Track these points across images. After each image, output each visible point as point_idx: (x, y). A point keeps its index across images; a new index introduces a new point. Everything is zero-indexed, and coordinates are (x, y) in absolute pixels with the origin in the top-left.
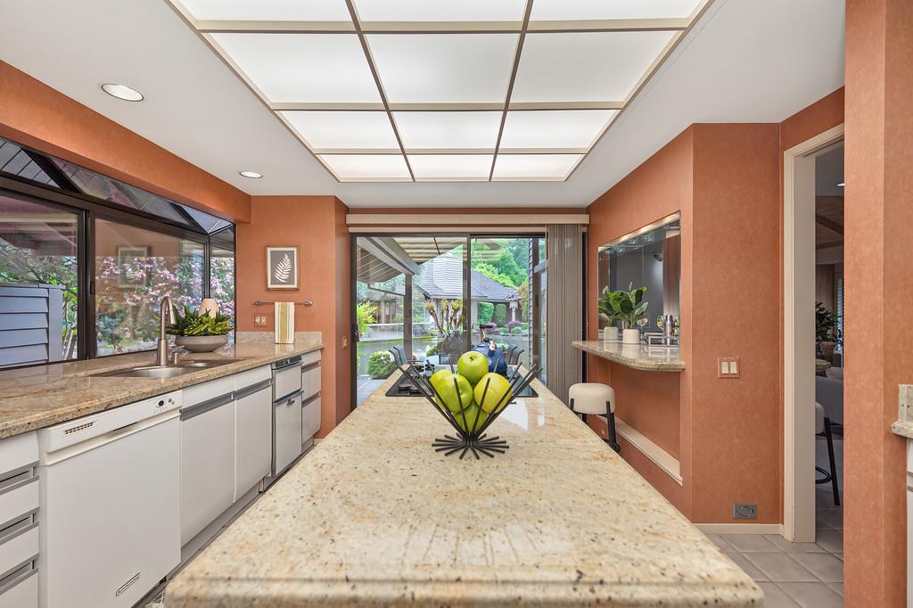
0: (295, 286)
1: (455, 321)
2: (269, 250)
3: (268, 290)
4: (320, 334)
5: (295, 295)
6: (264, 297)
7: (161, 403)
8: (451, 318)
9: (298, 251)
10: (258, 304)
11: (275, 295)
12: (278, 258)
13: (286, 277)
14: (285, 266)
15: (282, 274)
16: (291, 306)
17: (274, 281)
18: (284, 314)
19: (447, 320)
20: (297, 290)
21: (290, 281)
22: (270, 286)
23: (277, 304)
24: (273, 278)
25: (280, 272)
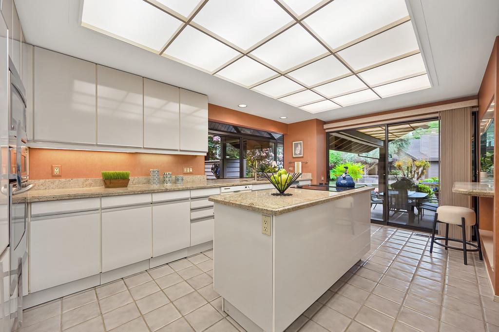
0: (302, 156)
1: (418, 173)
2: (294, 143)
3: (294, 158)
4: (311, 174)
5: (302, 159)
6: (292, 160)
7: (246, 187)
8: (415, 172)
9: (303, 142)
10: (290, 163)
11: (295, 160)
12: (296, 145)
13: (299, 152)
14: (299, 148)
15: (298, 152)
16: (300, 162)
17: (295, 154)
18: (298, 166)
19: (411, 172)
20: (302, 157)
21: (300, 154)
22: (294, 156)
23: (296, 163)
24: (295, 153)
25: (298, 151)
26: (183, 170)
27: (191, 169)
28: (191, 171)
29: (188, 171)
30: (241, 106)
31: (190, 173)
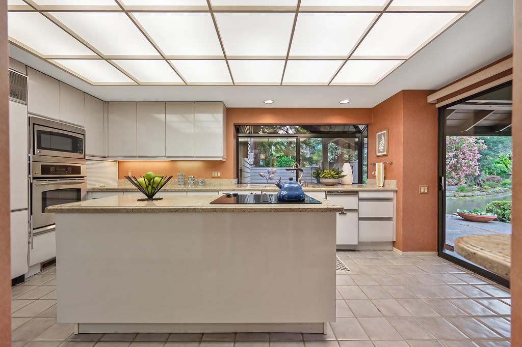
0: (385, 153)
2: (377, 134)
3: (377, 156)
4: (395, 181)
5: (385, 158)
6: (374, 160)
9: (387, 132)
11: (377, 159)
13: (382, 148)
14: (383, 141)
16: (383, 164)
17: (379, 152)
18: (379, 169)
20: (386, 155)
21: (384, 151)
22: (378, 154)
23: (377, 164)
24: (378, 149)
25: (381, 146)
26: (212, 174)
27: (219, 173)
28: (219, 175)
29: (216, 175)
30: (267, 102)
31: (218, 177)
